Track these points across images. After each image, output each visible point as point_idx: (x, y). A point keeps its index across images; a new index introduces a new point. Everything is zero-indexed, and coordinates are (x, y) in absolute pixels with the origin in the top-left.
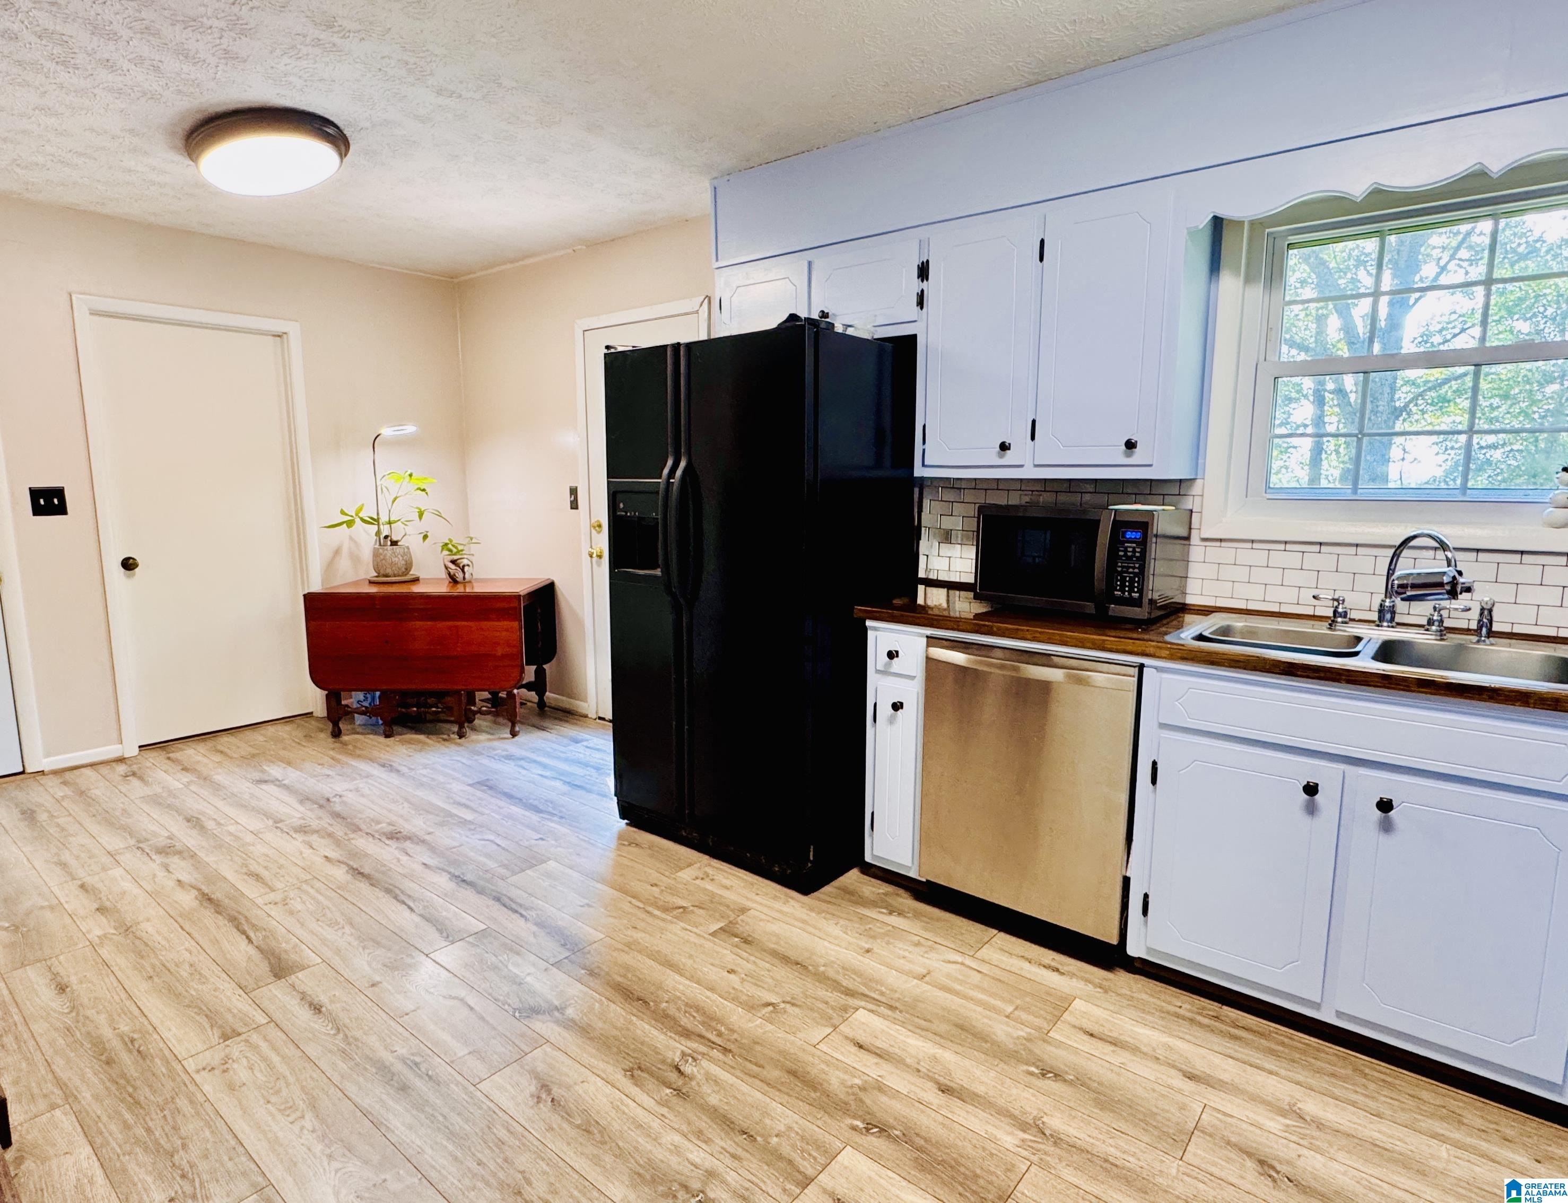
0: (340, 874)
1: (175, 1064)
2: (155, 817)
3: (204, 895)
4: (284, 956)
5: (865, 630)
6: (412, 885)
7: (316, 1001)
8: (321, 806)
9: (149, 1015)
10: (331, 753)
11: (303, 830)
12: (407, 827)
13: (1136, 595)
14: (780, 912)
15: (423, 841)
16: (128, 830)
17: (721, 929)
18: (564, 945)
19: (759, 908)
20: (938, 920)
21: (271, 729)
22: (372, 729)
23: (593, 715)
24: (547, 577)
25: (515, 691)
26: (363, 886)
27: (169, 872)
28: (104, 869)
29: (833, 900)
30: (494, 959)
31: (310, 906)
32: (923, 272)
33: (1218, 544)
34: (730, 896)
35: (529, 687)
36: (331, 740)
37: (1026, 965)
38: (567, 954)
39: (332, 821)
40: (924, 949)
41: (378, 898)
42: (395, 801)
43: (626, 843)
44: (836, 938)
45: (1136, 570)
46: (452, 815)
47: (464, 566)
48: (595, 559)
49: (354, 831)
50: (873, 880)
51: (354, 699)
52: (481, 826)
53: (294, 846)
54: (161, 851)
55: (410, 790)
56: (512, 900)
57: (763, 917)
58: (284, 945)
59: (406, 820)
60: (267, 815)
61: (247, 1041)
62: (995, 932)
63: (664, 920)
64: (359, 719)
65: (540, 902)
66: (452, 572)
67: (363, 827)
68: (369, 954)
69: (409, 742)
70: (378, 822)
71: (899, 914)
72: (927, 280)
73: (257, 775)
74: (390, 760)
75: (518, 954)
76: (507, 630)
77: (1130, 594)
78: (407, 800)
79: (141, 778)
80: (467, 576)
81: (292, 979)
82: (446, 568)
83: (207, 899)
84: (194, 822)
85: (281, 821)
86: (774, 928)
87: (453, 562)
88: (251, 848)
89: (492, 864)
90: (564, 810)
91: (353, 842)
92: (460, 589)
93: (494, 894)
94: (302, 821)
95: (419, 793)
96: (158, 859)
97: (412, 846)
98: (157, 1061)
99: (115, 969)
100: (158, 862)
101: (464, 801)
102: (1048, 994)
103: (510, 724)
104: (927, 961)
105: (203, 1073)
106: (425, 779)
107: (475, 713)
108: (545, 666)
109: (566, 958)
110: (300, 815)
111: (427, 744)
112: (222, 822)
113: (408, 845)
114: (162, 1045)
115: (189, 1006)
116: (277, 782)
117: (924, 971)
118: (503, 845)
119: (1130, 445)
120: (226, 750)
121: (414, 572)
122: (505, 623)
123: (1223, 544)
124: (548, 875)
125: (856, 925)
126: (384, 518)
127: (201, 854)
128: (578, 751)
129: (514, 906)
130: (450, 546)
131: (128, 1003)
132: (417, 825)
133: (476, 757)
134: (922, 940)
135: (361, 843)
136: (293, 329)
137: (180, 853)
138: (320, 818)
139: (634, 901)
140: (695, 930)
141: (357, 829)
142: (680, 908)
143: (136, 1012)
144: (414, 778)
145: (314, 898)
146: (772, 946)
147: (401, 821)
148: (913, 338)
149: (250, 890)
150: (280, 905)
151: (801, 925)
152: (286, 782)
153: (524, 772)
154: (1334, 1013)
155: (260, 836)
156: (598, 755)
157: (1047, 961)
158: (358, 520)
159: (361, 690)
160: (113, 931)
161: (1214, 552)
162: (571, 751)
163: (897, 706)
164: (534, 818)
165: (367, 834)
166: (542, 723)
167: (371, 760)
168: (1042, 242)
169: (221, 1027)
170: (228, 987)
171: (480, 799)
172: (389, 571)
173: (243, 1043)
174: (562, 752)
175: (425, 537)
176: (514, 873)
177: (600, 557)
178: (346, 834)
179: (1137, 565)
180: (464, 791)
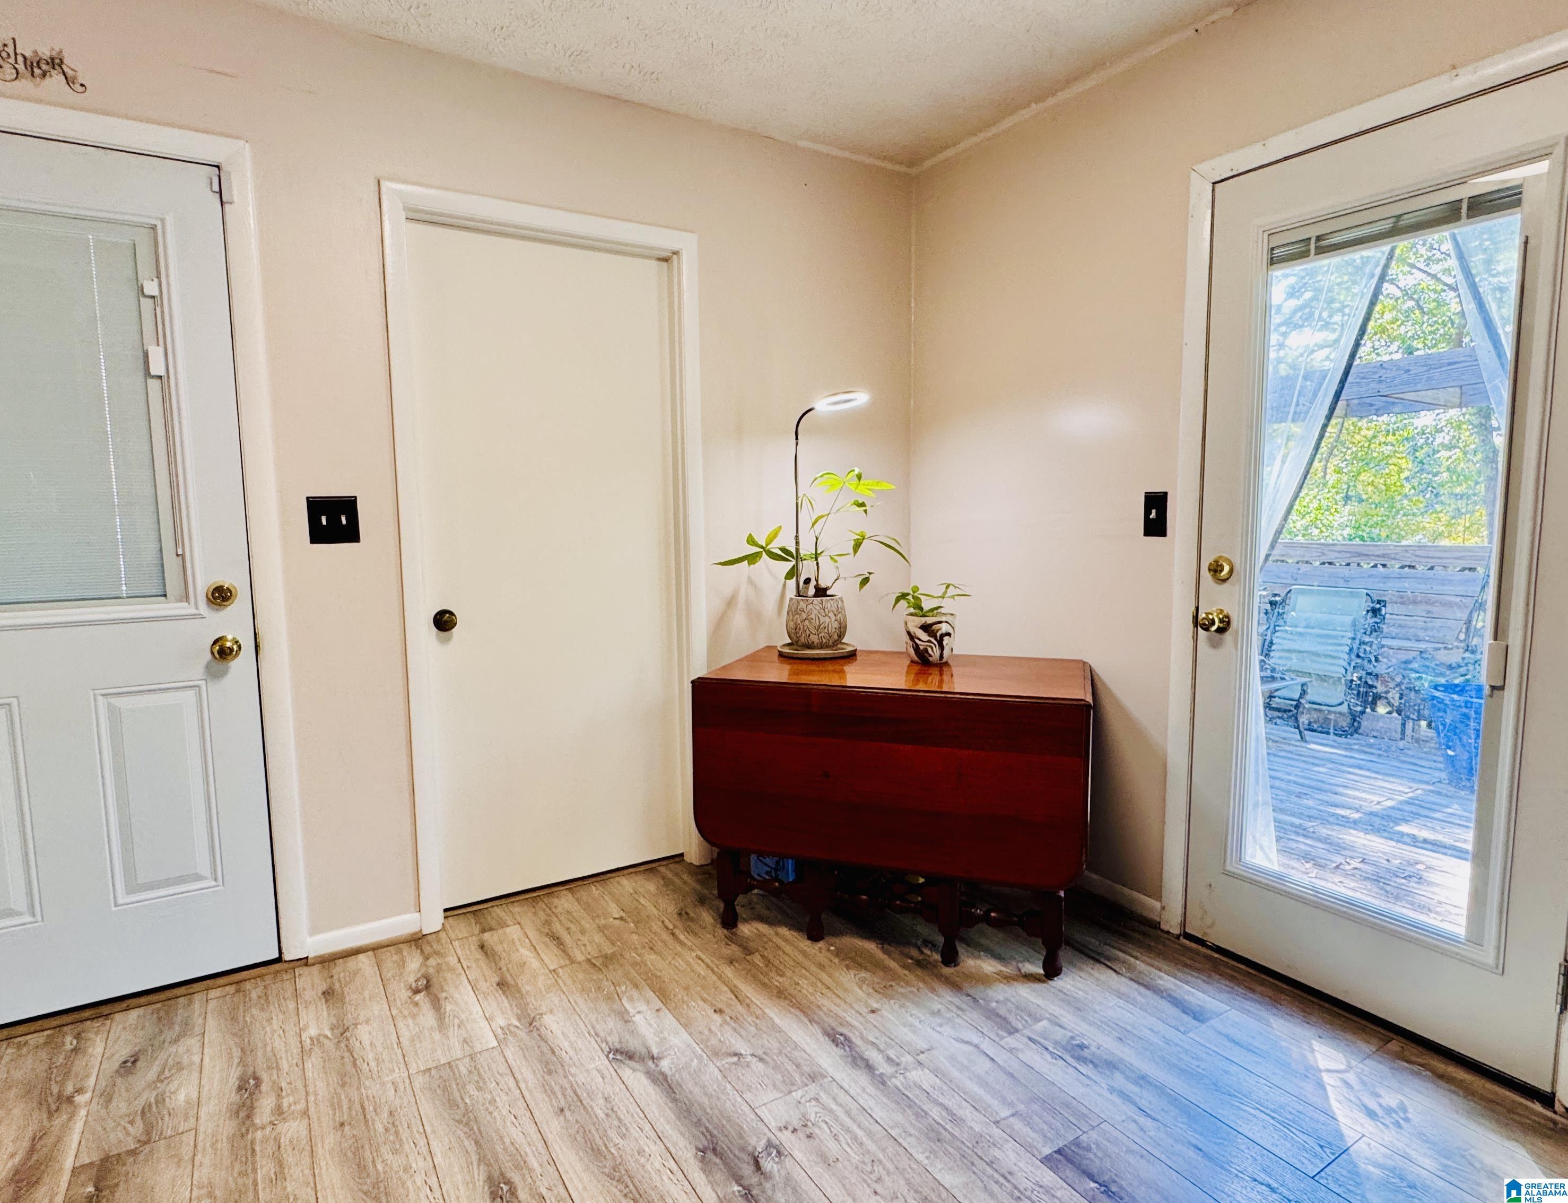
23: (1171, 926)
47: (942, 636)
48: (1208, 631)
66: (921, 646)
73: (615, 1031)
79: (436, 1004)
80: (946, 652)
82: (912, 637)
87: (925, 628)
103: (1043, 949)
121: (849, 641)
126: (807, 549)
130: (914, 599)
136: (688, 245)
158: (763, 554)
175: (865, 582)
177: (1222, 628)
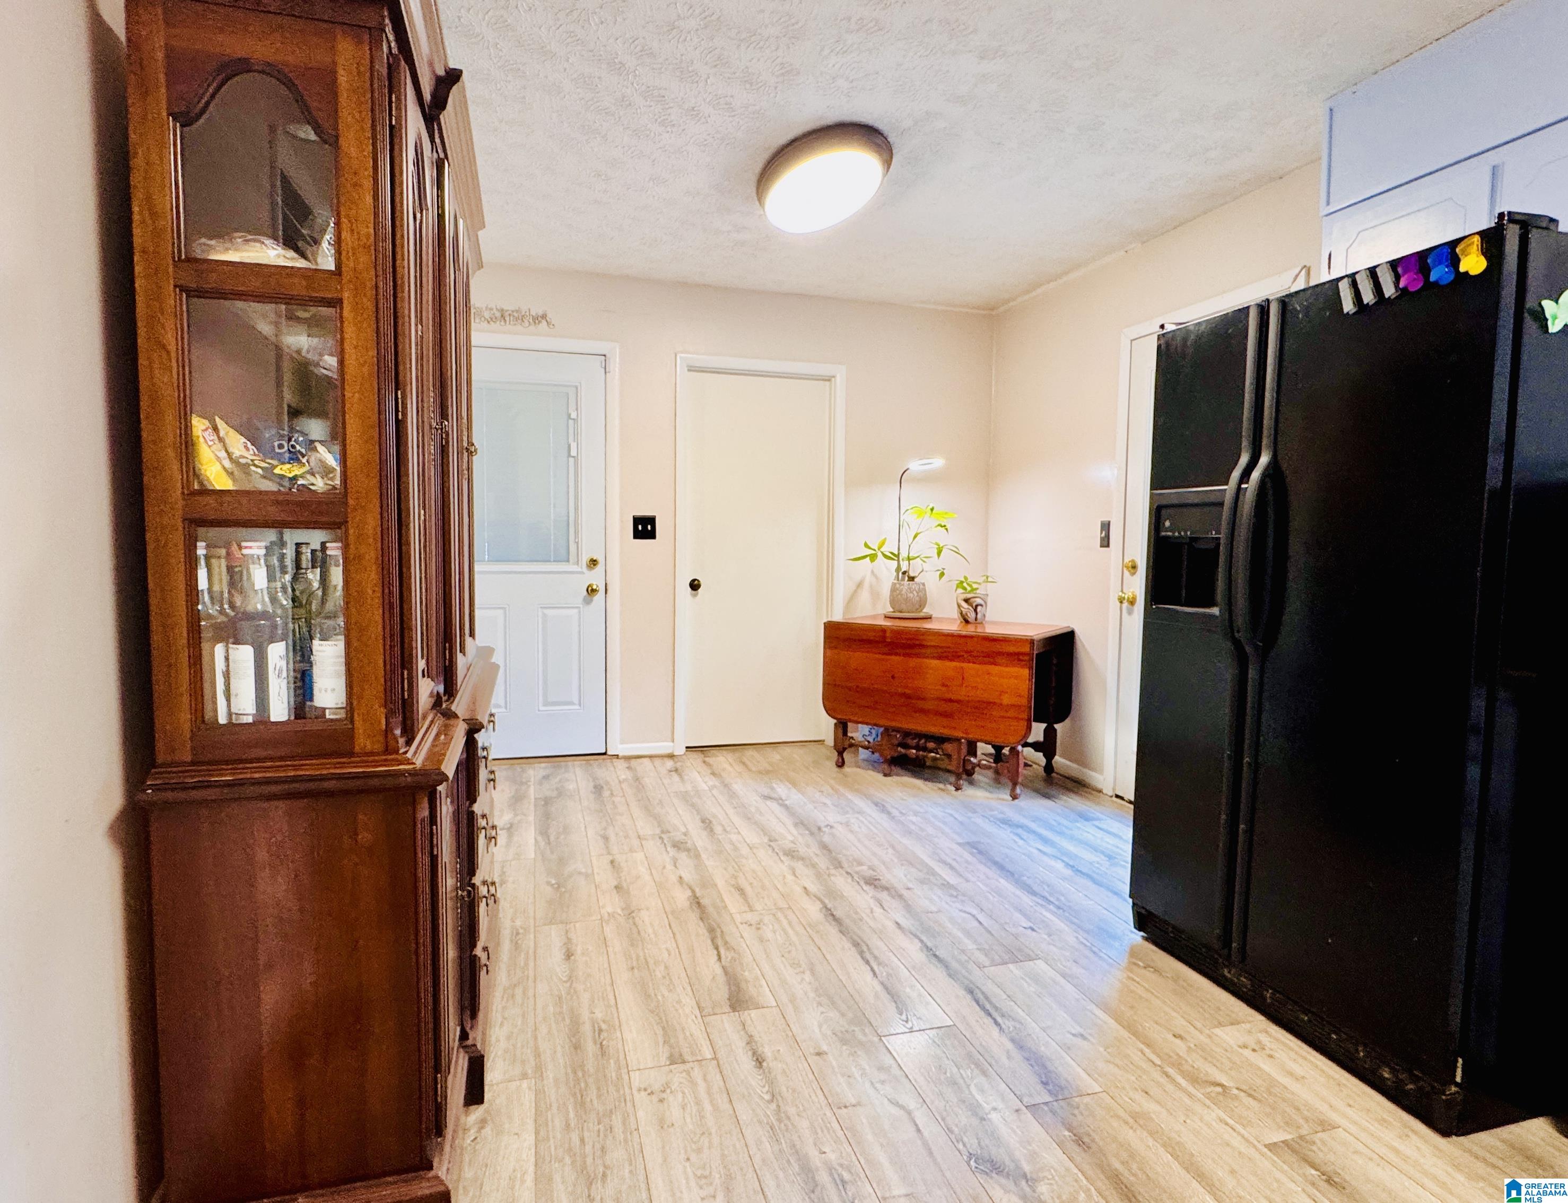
0: (814, 910)
1: (624, 1071)
2: (681, 812)
3: (695, 897)
4: (743, 985)
6: (880, 944)
7: (760, 1050)
8: (812, 834)
9: (620, 1009)
10: (832, 782)
11: (791, 854)
12: (887, 877)
15: (901, 896)
16: (658, 820)
17: (1286, 1144)
18: (1045, 1084)
19: (1354, 1129)
21: (787, 750)
22: (873, 765)
23: (1108, 790)
24: (1066, 625)
25: (1020, 749)
26: (832, 930)
27: (676, 866)
28: (632, 850)
30: (955, 1070)
31: (779, 937)
34: (1301, 1092)
35: (1036, 746)
36: (836, 769)
38: (1048, 1098)
39: (818, 852)
41: (843, 949)
42: (880, 845)
43: (1141, 964)
46: (934, 873)
47: (977, 606)
48: (1125, 605)
49: (836, 868)
51: (859, 732)
52: (964, 895)
53: (780, 868)
54: (677, 845)
55: (898, 836)
56: (987, 998)
57: (1362, 1149)
58: (746, 973)
59: (887, 868)
60: (764, 830)
61: (688, 1073)
63: (1190, 1096)
64: (863, 754)
65: (1020, 1011)
67: (845, 865)
68: (822, 1013)
69: (904, 785)
70: (860, 864)
73: (766, 791)
74: (883, 800)
75: (984, 1073)
76: (1016, 678)
78: (893, 847)
79: (680, 776)
80: (980, 616)
81: (745, 1015)
83: (697, 903)
84: (707, 824)
85: (776, 840)
86: (1383, 1174)
88: (744, 861)
89: (970, 946)
90: (1062, 898)
91: (832, 878)
92: (970, 630)
93: (966, 982)
94: (793, 845)
95: (905, 841)
96: (672, 851)
97: (889, 898)
98: (612, 1061)
99: (610, 949)
100: (671, 855)
101: (949, 861)
103: (1010, 784)
105: (643, 1093)
106: (913, 827)
107: (974, 766)
108: (1056, 726)
109: (1046, 1104)
110: (791, 838)
112: (728, 829)
113: (884, 896)
114: (620, 1046)
115: (652, 1012)
116: (780, 801)
118: (985, 924)
120: (748, 763)
122: (1013, 669)
124: (1036, 979)
126: (904, 554)
127: (704, 856)
128: (1088, 832)
129: (988, 1006)
130: (965, 584)
131: (609, 988)
132: (898, 876)
133: (970, 814)
135: (841, 882)
136: (841, 374)
137: (688, 850)
138: (808, 846)
139: (1147, 1050)
140: (1240, 1129)
141: (839, 865)
142: (1217, 1084)
143: (612, 1002)
144: (903, 823)
145: (784, 930)
147: (883, 867)
149: (733, 904)
150: (753, 927)
152: (787, 802)
153: (1021, 842)
155: (755, 851)
156: (1111, 840)
158: (879, 554)
159: (867, 724)
160: (619, 911)
162: (1079, 828)
164: (1027, 900)
165: (847, 873)
166: (1047, 790)
167: (865, 795)
169: (671, 1046)
170: (688, 1002)
171: (967, 862)
172: (904, 607)
173: (684, 1074)
174: (1066, 827)
176: (994, 964)
177: (1132, 602)
178: (828, 869)
180: (951, 849)
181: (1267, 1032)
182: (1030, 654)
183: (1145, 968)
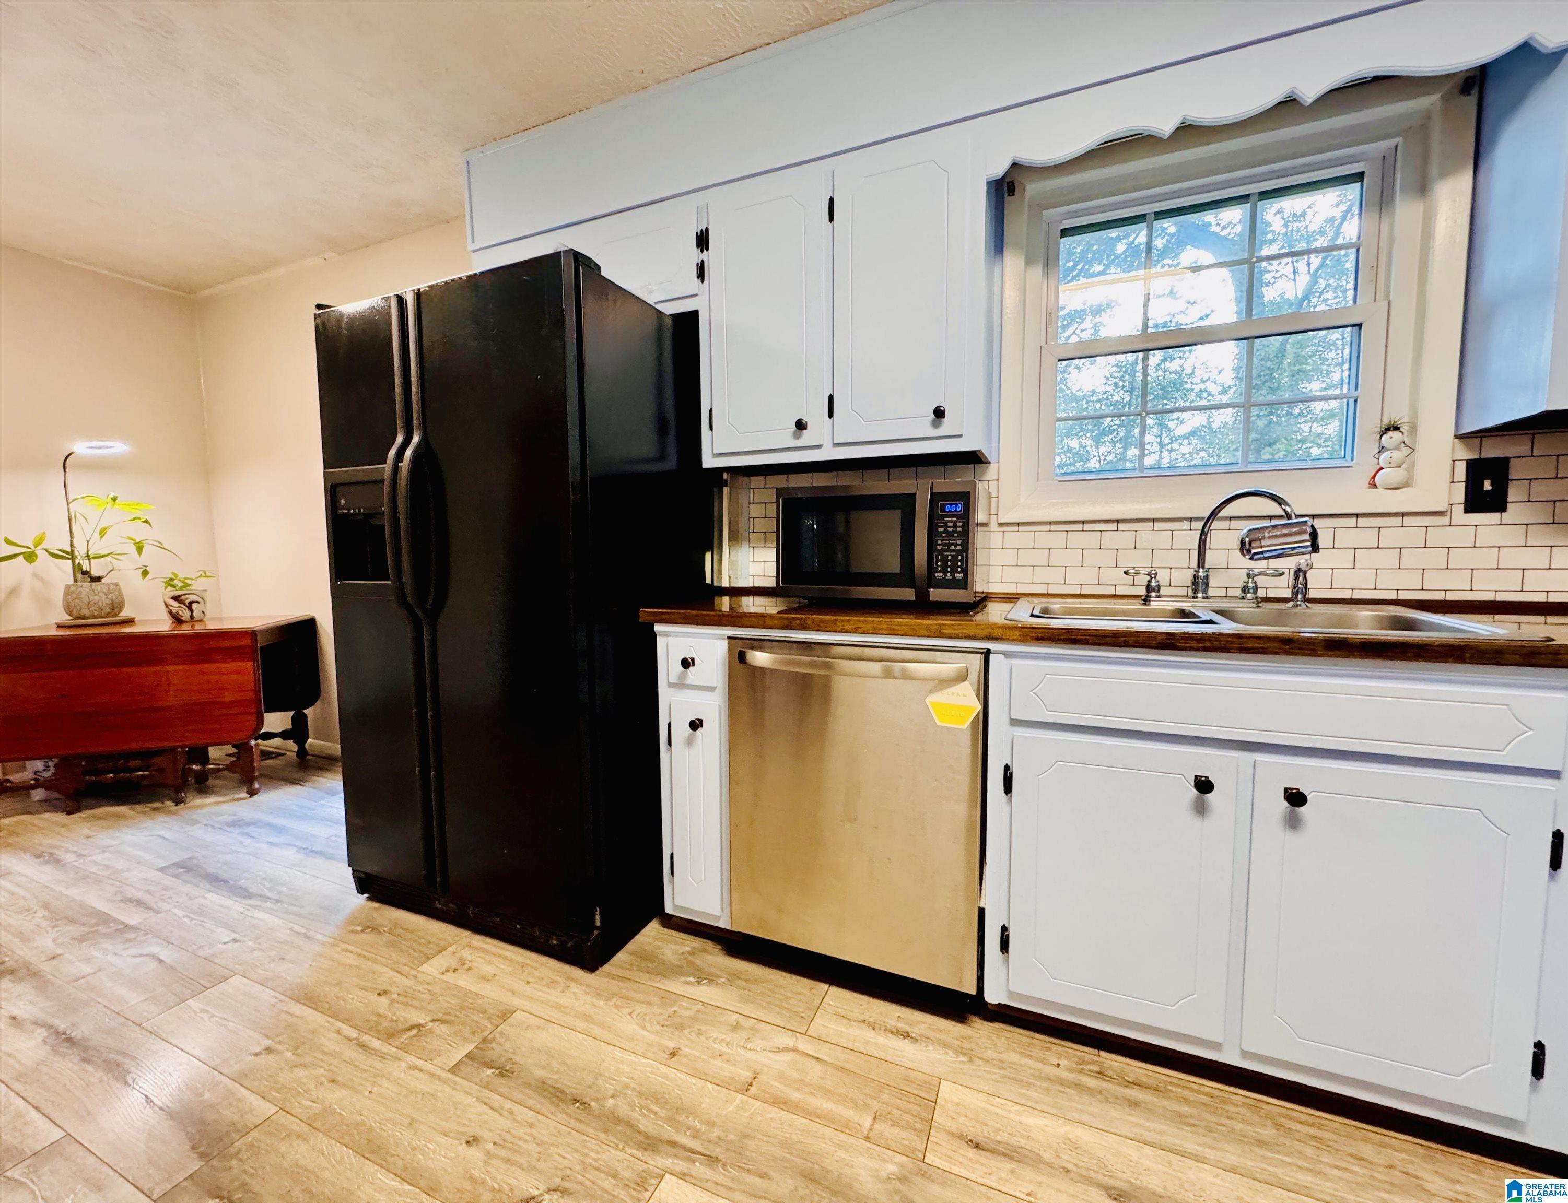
5: (653, 637)
13: (959, 576)
14: (558, 1007)
15: (36, 974)
17: (469, 1056)
19: (527, 1005)
20: (756, 981)
22: (52, 805)
25: (253, 742)
29: (627, 974)
32: (703, 241)
33: (1016, 528)
34: (489, 991)
35: (281, 735)
37: (870, 1034)
40: (745, 1035)
42: (24, 911)
44: (631, 1039)
45: (959, 548)
47: (191, 603)
50: (675, 933)
52: (145, 933)
57: (533, 1020)
62: (825, 987)
63: (382, 1056)
66: (174, 610)
71: (711, 981)
72: (707, 249)
74: (54, 847)
76: (238, 672)
77: (953, 575)
78: (47, 906)
80: (196, 613)
82: (166, 605)
86: (546, 1038)
87: (176, 598)
89: (135, 999)
92: (186, 629)
95: (72, 889)
101: (138, 894)
102: (907, 1080)
103: (247, 782)
104: (750, 1055)
106: (91, 869)
107: (206, 773)
108: (305, 711)
111: (132, 818)
117: (747, 1075)
118: (169, 959)
119: (939, 413)
121: (125, 613)
122: (234, 664)
123: (1021, 528)
125: (657, 1010)
126: (81, 551)
128: (332, 805)
133: (189, 829)
134: (742, 1020)
139: (343, 1027)
140: (428, 1066)
142: (413, 1027)
144: (77, 869)
146: (540, 1073)
148: (696, 313)
151: (581, 1024)
153: (249, 841)
154: (1238, 1051)
157: (892, 1023)
161: (1013, 537)
162: (323, 806)
163: (695, 725)
164: (237, 907)
168: (831, 201)
171: (167, 889)
172: (87, 612)
175: (145, 573)
179: (959, 542)
180: (146, 880)
181: (469, 946)
182: (253, 648)
183: (362, 931)
